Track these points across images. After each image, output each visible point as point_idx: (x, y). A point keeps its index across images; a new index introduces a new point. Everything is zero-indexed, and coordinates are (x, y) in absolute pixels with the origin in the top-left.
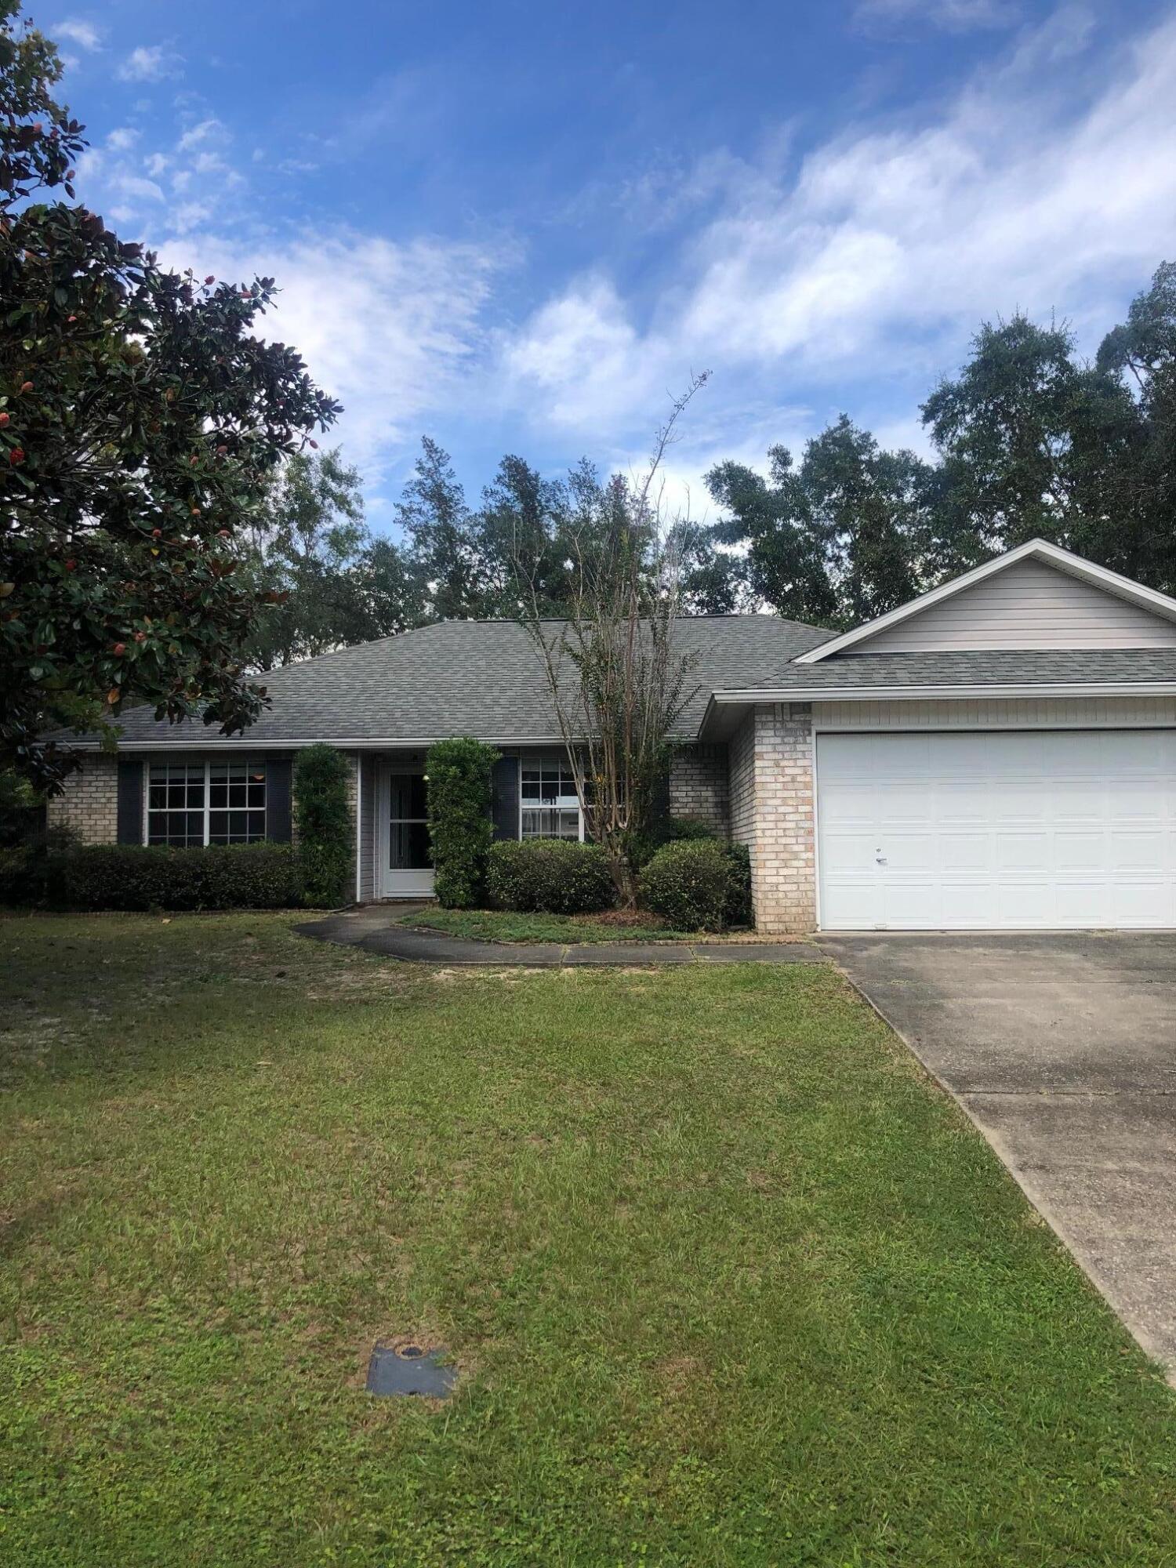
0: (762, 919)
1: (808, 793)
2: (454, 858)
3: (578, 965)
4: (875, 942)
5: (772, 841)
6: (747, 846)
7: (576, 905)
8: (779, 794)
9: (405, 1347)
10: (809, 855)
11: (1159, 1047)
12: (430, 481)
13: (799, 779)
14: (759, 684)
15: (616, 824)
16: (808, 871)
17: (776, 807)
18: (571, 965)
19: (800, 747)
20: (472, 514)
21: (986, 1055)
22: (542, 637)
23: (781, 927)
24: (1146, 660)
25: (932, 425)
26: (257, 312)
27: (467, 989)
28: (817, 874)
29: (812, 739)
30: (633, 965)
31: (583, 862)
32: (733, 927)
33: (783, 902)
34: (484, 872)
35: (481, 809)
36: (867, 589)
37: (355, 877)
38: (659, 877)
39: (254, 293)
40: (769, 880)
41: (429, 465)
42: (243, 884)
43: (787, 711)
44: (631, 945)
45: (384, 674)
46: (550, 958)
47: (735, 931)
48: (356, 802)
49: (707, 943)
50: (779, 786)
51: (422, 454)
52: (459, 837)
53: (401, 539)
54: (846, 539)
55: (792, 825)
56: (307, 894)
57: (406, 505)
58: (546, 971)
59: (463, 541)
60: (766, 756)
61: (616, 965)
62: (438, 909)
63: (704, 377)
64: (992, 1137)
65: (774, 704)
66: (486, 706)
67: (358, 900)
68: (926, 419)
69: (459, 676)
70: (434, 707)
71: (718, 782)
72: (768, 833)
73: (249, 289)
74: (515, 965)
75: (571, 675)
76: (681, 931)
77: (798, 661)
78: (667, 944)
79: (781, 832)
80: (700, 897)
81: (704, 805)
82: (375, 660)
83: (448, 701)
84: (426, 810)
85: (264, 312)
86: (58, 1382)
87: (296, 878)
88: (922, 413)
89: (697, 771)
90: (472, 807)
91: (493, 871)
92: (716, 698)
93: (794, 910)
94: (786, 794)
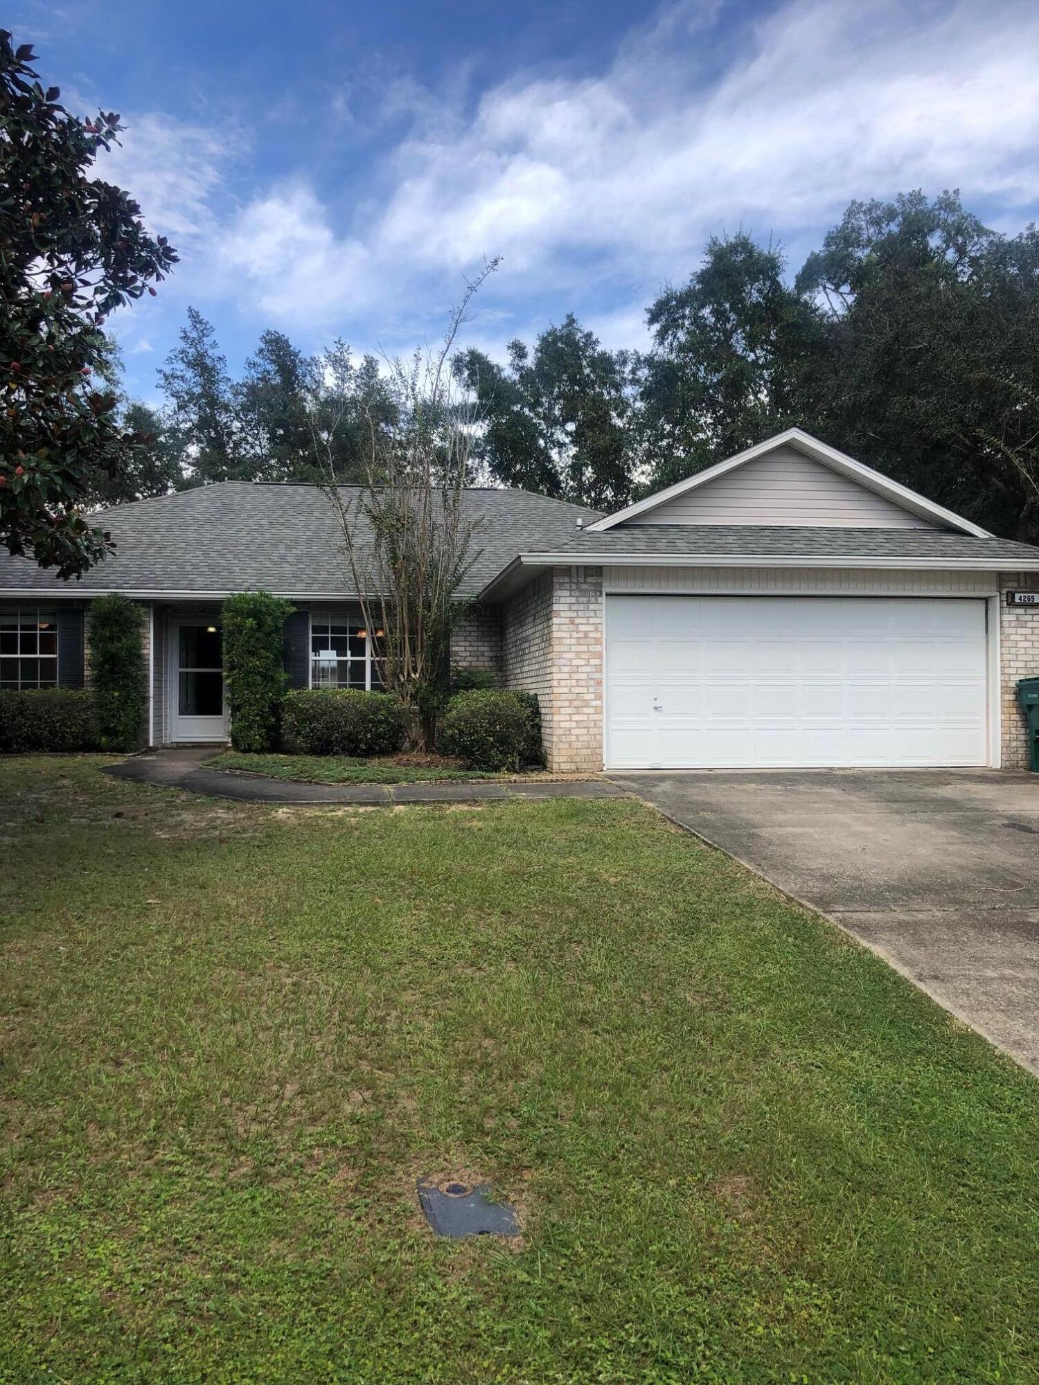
0: (556, 759)
1: (598, 648)
2: (250, 705)
3: (409, 802)
4: (662, 779)
5: (566, 690)
6: (536, 695)
7: (373, 749)
8: (573, 648)
9: (447, 1184)
10: (598, 703)
11: (961, 867)
12: (193, 350)
13: (591, 635)
14: (559, 548)
15: (409, 675)
16: (596, 717)
17: (570, 660)
18: (403, 803)
19: (592, 607)
20: (235, 383)
21: (826, 878)
22: (339, 499)
23: (573, 767)
24: (881, 538)
25: (657, 327)
26: (100, 149)
27: (312, 826)
28: (604, 720)
29: (603, 599)
30: (459, 802)
31: (379, 710)
32: (530, 767)
33: (575, 745)
34: (279, 719)
35: (276, 659)
36: (589, 472)
37: (148, 722)
38: (466, 722)
39: (98, 129)
40: (562, 725)
41: (194, 335)
42: (39, 728)
43: (581, 574)
44: (447, 784)
45: (169, 529)
46: (379, 796)
47: (532, 770)
48: (150, 651)
49: (515, 781)
50: (574, 641)
51: (187, 323)
52: (255, 685)
53: (160, 405)
54: (571, 427)
55: (583, 676)
56: (104, 739)
57: (168, 372)
58: (378, 808)
59: (226, 408)
60: (562, 614)
61: (443, 802)
62: (232, 752)
63: (496, 262)
64: (879, 951)
65: (570, 567)
66: (274, 563)
67: (151, 744)
68: (652, 321)
69: (243, 533)
70: (223, 562)
71: (494, 639)
72: (563, 683)
73: (93, 124)
74: (348, 804)
75: (365, 535)
76: (485, 771)
77: (589, 529)
78: (479, 783)
79: (574, 683)
80: (502, 740)
81: (481, 659)
82: (159, 516)
83: (236, 557)
84: (222, 660)
85: (108, 149)
86: (100, 1250)
87: (92, 722)
88: (649, 316)
89: (475, 629)
90: (267, 658)
91: (289, 718)
92: (523, 559)
93: (584, 751)
94: (580, 648)
